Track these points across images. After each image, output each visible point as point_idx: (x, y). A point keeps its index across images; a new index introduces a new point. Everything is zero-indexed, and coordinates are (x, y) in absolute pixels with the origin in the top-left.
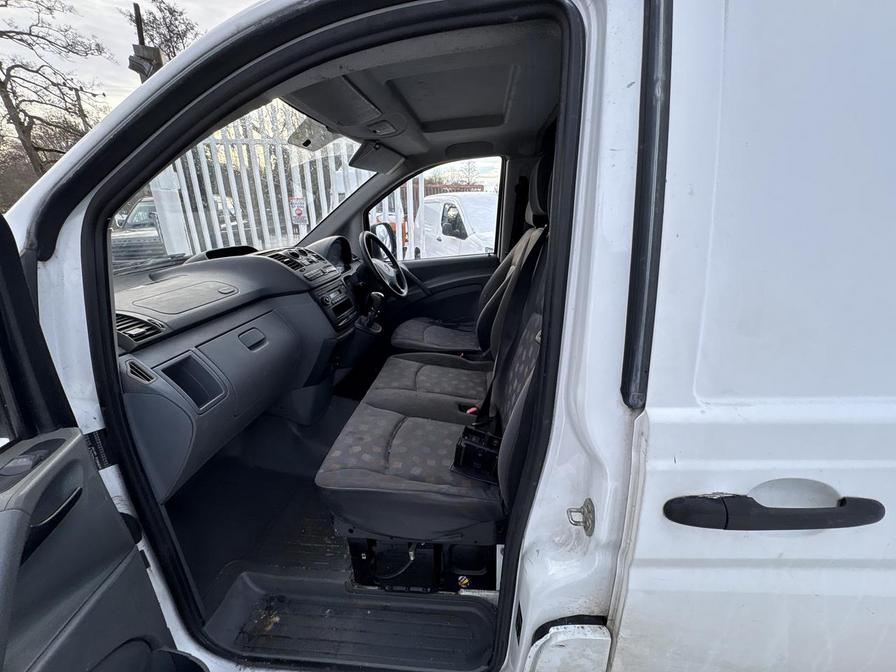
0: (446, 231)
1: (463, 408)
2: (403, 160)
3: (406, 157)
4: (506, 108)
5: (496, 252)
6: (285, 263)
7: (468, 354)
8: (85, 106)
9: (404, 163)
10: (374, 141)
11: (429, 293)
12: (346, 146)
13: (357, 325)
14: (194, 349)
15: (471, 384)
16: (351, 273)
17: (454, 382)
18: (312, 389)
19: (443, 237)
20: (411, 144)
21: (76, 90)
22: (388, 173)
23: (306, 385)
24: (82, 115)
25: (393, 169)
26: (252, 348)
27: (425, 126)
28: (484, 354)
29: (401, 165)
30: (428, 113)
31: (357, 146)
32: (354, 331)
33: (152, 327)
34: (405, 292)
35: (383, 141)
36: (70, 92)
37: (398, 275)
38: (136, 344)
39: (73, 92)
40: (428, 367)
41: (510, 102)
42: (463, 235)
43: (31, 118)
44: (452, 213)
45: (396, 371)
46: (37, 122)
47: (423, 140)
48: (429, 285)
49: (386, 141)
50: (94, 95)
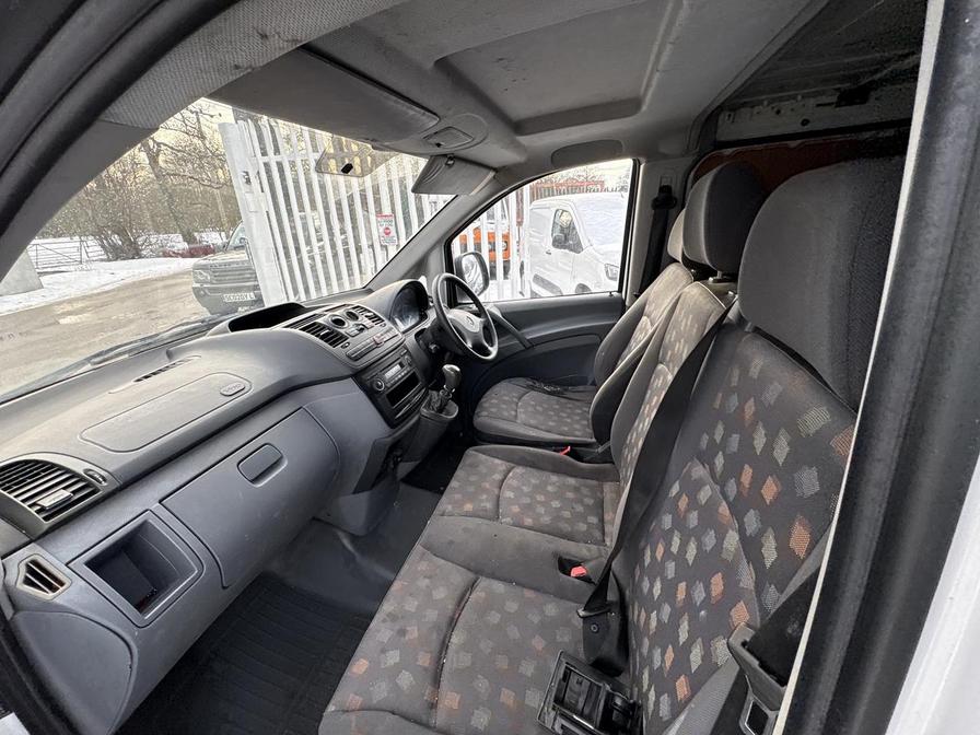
0: (558, 243)
1: (565, 565)
2: (492, 174)
3: (495, 170)
4: (648, 86)
5: (620, 290)
6: (322, 338)
7: (577, 450)
8: (204, 129)
9: (494, 177)
10: (445, 155)
11: (528, 345)
12: (407, 166)
13: (424, 411)
14: (155, 506)
15: (580, 508)
16: (427, 324)
17: (556, 504)
18: (364, 496)
19: (553, 250)
20: (499, 152)
21: (197, 113)
22: (473, 193)
23: (356, 492)
24: (202, 137)
25: (483, 184)
26: (256, 480)
27: (519, 127)
28: (600, 449)
29: (490, 181)
30: (519, 108)
31: (423, 162)
32: (420, 418)
33: (85, 484)
34: (494, 351)
35: (457, 153)
36: (191, 115)
37: (486, 328)
38: (47, 524)
39: (194, 115)
40: (519, 470)
41: (657, 76)
42: (577, 248)
43: (159, 144)
44: (565, 219)
45: (473, 478)
46: (163, 147)
47: (518, 147)
48: (528, 333)
49: (463, 153)
50: (212, 116)
